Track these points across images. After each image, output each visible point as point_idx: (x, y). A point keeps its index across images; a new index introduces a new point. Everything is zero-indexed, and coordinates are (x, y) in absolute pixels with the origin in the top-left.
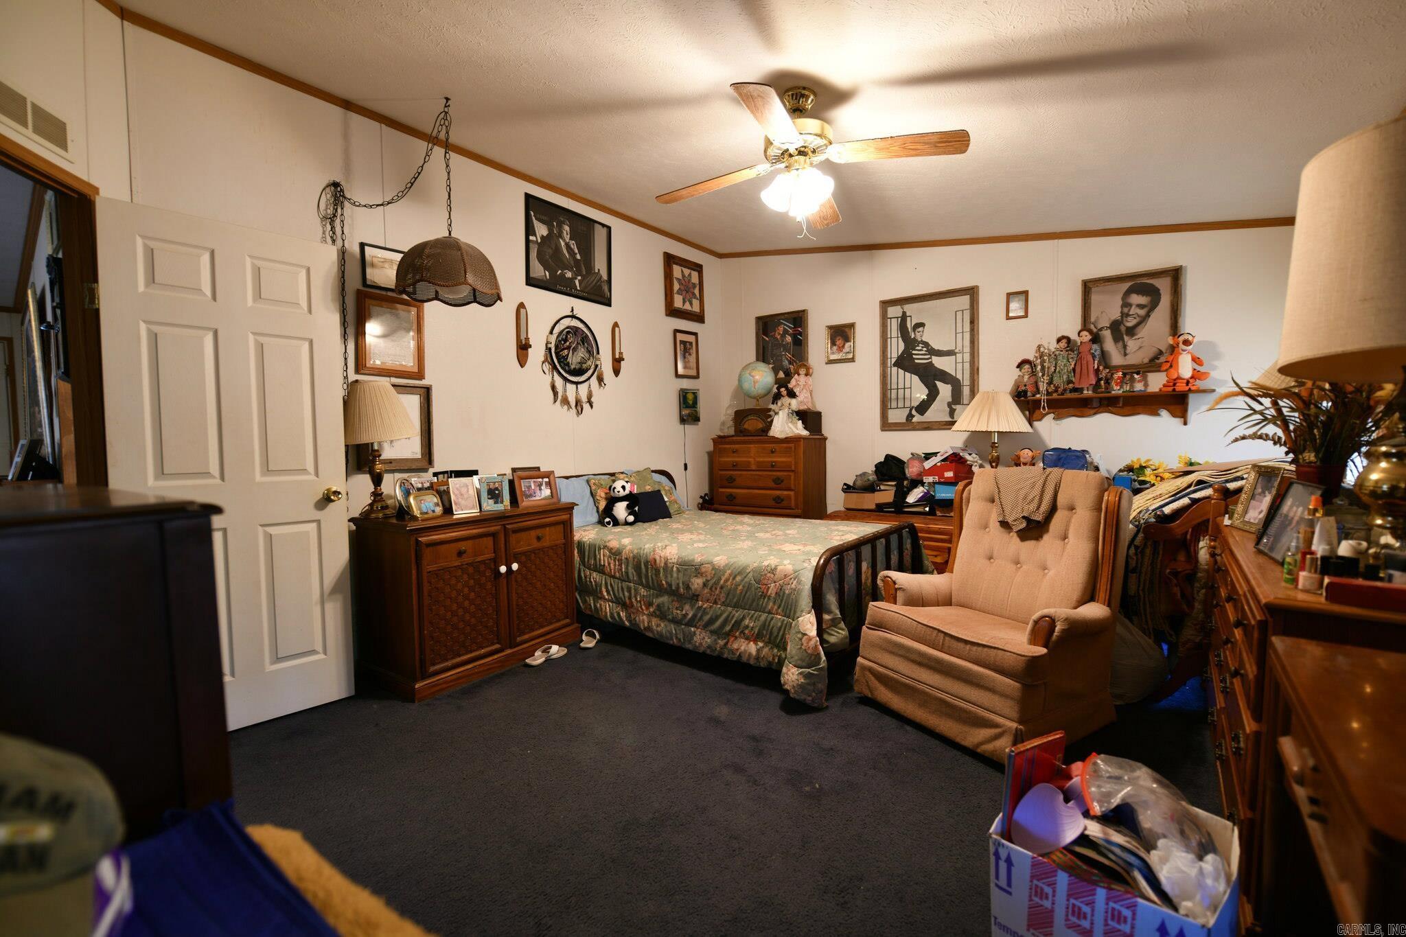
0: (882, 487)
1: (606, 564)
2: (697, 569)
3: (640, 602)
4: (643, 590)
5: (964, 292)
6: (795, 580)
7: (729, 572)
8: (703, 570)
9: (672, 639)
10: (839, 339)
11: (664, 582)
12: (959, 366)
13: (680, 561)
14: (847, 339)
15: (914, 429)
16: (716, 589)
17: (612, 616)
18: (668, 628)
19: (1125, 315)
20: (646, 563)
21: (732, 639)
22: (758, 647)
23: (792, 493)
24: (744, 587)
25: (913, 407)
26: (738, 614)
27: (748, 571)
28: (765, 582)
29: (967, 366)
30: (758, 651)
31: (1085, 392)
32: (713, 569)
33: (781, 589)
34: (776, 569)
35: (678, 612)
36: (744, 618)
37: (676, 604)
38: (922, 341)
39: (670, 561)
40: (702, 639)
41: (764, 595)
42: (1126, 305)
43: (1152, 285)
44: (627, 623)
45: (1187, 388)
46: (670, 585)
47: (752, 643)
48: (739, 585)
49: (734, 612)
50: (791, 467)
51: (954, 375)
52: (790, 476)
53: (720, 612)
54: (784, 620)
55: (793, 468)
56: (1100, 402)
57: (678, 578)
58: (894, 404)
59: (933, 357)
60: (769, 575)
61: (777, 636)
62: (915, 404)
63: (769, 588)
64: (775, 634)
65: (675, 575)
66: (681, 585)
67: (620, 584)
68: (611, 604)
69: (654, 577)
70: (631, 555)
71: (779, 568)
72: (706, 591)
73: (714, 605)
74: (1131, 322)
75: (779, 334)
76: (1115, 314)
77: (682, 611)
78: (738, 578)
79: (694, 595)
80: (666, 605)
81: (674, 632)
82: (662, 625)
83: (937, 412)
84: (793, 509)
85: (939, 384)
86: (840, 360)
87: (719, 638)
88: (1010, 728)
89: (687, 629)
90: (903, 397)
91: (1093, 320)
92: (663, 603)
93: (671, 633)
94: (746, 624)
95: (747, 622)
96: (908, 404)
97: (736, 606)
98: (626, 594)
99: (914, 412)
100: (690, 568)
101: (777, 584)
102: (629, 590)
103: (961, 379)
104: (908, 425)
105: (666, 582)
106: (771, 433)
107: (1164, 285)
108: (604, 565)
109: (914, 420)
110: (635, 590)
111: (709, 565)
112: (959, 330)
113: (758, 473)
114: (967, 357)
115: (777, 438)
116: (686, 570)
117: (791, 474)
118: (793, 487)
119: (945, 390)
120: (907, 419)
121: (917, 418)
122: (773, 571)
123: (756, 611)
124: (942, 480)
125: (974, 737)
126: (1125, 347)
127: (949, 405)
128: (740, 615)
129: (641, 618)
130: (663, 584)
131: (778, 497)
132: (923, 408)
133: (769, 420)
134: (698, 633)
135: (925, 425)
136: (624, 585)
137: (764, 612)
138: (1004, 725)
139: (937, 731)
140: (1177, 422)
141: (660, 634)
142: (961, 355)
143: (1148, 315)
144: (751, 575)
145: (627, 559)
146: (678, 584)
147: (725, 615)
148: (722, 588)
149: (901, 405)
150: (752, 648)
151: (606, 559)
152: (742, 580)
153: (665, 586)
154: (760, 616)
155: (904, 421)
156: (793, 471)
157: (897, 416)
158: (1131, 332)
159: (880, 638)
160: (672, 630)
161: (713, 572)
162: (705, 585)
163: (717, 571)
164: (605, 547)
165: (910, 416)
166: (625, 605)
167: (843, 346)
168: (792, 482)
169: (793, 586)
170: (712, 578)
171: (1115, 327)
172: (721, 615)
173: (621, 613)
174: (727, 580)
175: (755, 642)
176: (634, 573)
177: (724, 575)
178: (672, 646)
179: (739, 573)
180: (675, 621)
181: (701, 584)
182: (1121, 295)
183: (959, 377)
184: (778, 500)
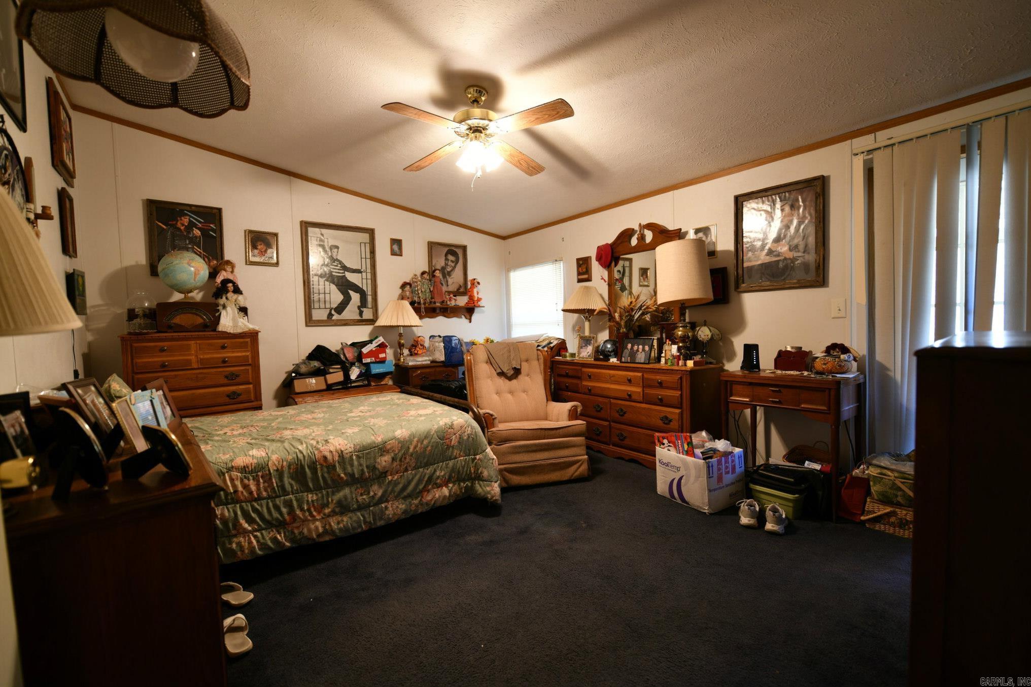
0: (331, 371)
1: (240, 488)
2: (382, 449)
3: (309, 510)
4: (310, 496)
5: (365, 231)
6: (468, 427)
7: (416, 439)
8: (388, 447)
9: (360, 526)
10: (261, 244)
11: (342, 475)
12: (364, 281)
13: (358, 447)
14: (269, 246)
15: (336, 325)
16: (405, 458)
17: (263, 546)
18: (355, 518)
19: (446, 265)
20: (313, 465)
21: (426, 493)
22: (450, 488)
23: (251, 386)
24: (432, 446)
25: (332, 308)
26: (429, 471)
27: (432, 433)
28: (448, 436)
29: (369, 281)
30: (450, 491)
31: (437, 304)
32: (399, 443)
33: (460, 438)
34: (453, 425)
35: (364, 497)
36: (435, 471)
37: (360, 491)
38: (337, 259)
39: (347, 451)
40: (395, 509)
41: (448, 447)
42: (446, 259)
43: (455, 251)
44: (288, 544)
45: (473, 305)
46: (352, 475)
47: (444, 488)
48: (427, 447)
49: (425, 471)
50: (248, 362)
51: (361, 287)
52: (248, 370)
53: (411, 477)
54: (466, 459)
55: (250, 362)
56: (440, 310)
57: (361, 465)
58: (316, 305)
59: (346, 272)
60: (449, 431)
61: (463, 473)
62: (334, 306)
63: (451, 440)
64: (461, 472)
65: (356, 463)
66: (365, 470)
67: (271, 504)
68: (258, 534)
69: (326, 475)
70: (285, 463)
71: (454, 423)
72: (395, 464)
73: (405, 474)
74: (449, 269)
75: (183, 225)
76: (443, 264)
77: (369, 493)
78: (425, 442)
79: (382, 473)
80: (349, 496)
81: (362, 518)
82: (345, 519)
83: (350, 312)
84: (252, 402)
85: (351, 293)
86: (261, 263)
87: (413, 500)
88: (585, 459)
89: (377, 508)
90: (323, 300)
91: (433, 264)
92: (345, 497)
93: (358, 522)
94: (438, 475)
95: (438, 473)
96: (328, 306)
97: (427, 465)
98: (284, 510)
99: (333, 312)
100: (368, 452)
101: (457, 435)
102: (289, 504)
103: (366, 290)
104: (329, 322)
105: (345, 474)
106: (221, 328)
107: (460, 252)
108: (236, 491)
109: (334, 318)
110: (297, 500)
111: (394, 441)
112: (363, 256)
113: (201, 371)
114: (369, 276)
115: (230, 333)
116: (367, 454)
117: (247, 368)
118: (251, 381)
119: (355, 297)
120: (328, 318)
121: (336, 317)
122: (451, 427)
123: (443, 462)
124: (378, 360)
125: (570, 473)
126: (447, 281)
127: (359, 308)
128: (431, 470)
129: (312, 526)
130: (342, 478)
131: (234, 393)
132: (340, 309)
133: (217, 314)
134: (389, 506)
135: (343, 322)
136: (278, 502)
137: (450, 459)
138: (582, 460)
139: (550, 482)
140: (467, 321)
141: (346, 529)
142: (365, 273)
143: (455, 267)
144: (435, 436)
145: (277, 470)
146: (362, 470)
147: (417, 477)
148: (412, 455)
149: (322, 306)
150: (445, 491)
151: (238, 483)
152: (429, 443)
153: (345, 478)
154: (448, 464)
155: (326, 319)
156: (250, 364)
157: (319, 314)
158: (449, 274)
159: (509, 448)
160: (359, 518)
161: (400, 445)
162: (393, 459)
163: (404, 444)
164: (230, 469)
165: (330, 315)
166: (280, 525)
167: (266, 251)
168: (250, 376)
169: (469, 432)
170: (399, 451)
171: (443, 270)
172: (413, 479)
173: (278, 536)
174: (415, 447)
175: (447, 486)
176: (293, 483)
177: (411, 444)
178: (364, 533)
179: (426, 437)
180: (361, 507)
181: (390, 460)
182: (444, 255)
183: (365, 288)
184: (233, 396)
